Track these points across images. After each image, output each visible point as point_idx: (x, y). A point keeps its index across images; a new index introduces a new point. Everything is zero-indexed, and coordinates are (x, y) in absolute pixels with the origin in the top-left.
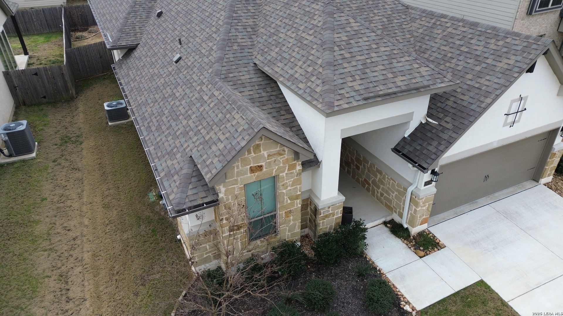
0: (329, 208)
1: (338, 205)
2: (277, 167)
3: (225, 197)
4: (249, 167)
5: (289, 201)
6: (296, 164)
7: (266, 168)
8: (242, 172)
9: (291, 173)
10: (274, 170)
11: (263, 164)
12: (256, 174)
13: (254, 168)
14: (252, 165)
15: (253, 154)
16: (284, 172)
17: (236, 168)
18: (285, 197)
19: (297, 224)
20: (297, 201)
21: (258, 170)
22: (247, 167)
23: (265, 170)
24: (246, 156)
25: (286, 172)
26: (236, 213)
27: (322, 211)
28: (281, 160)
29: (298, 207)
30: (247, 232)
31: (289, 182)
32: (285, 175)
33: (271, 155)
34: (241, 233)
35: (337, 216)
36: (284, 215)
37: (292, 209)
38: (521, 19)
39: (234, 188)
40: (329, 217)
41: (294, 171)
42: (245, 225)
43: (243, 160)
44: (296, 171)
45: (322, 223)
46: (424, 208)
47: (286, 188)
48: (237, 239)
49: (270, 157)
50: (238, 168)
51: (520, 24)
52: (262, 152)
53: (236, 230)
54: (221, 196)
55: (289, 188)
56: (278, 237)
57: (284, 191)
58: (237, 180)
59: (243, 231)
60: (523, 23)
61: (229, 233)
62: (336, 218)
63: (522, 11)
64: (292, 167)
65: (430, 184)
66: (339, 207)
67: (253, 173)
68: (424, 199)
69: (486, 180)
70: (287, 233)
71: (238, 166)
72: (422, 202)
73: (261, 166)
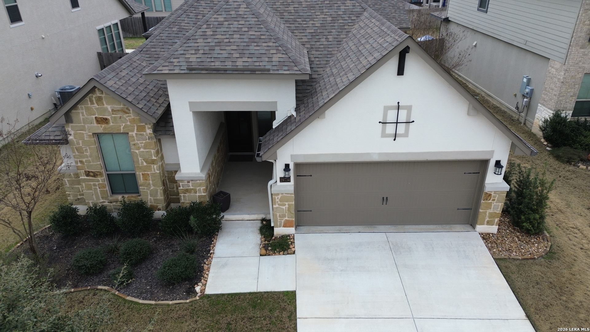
0: (189, 182)
1: (198, 182)
2: (124, 124)
3: (75, 140)
4: (94, 117)
5: (145, 164)
6: (145, 127)
7: (113, 123)
8: (88, 120)
9: (141, 134)
10: (122, 127)
11: (109, 117)
12: (103, 126)
13: (100, 120)
14: (97, 116)
15: (96, 105)
16: (133, 131)
17: (81, 115)
18: (140, 159)
19: (159, 191)
20: (154, 166)
21: (104, 122)
22: (92, 116)
23: (111, 124)
24: (89, 105)
25: (135, 132)
26: (90, 159)
27: (181, 184)
28: (127, 119)
29: (156, 173)
30: (106, 183)
31: (141, 143)
32: (134, 135)
33: (115, 111)
34: (98, 181)
35: (200, 194)
36: (141, 176)
37: (149, 173)
38: (580, 46)
39: (83, 134)
40: (190, 192)
41: (144, 133)
42: (101, 174)
43: (87, 109)
44: (147, 134)
45: (184, 196)
46: (284, 207)
47: (139, 148)
48: (95, 185)
49: (114, 113)
50: (83, 115)
51: (578, 53)
52: (105, 106)
53: (92, 176)
54: (70, 138)
55: (142, 150)
56: (139, 198)
57: (137, 151)
58: (84, 127)
59: (99, 179)
60: (584, 52)
61: (86, 177)
62: (199, 196)
63: (580, 37)
64: (141, 129)
65: (288, 182)
66: (200, 185)
67: (99, 124)
68: (280, 196)
69: (385, 203)
70: (149, 197)
71: (83, 113)
72: (278, 198)
73: (106, 119)
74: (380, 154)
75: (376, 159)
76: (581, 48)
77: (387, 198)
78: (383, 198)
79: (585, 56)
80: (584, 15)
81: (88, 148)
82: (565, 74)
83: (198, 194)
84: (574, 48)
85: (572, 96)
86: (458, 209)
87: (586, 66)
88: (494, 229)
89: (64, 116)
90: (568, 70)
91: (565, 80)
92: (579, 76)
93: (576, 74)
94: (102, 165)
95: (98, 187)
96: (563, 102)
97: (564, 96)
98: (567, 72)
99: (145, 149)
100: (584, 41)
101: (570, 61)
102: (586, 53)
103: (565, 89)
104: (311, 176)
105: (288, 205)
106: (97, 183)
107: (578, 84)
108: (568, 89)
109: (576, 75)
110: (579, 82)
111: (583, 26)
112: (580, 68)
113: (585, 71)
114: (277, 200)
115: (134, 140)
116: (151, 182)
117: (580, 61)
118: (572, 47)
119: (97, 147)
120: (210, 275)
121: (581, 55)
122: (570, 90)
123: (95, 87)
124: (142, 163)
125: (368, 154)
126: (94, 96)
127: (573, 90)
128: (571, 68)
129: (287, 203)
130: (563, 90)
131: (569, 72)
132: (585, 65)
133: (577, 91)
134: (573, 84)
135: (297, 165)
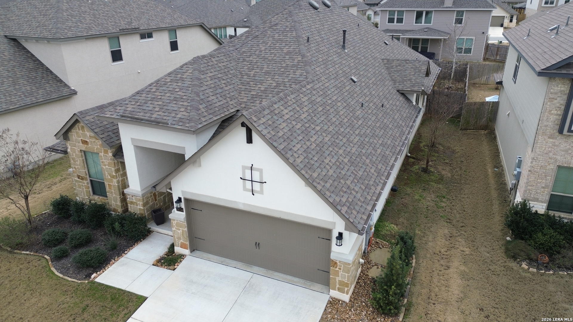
0: (132, 196)
1: (138, 197)
2: (96, 147)
3: (71, 152)
4: (80, 139)
5: (109, 177)
6: (108, 152)
8: (77, 140)
9: (106, 156)
10: (95, 149)
11: (88, 141)
12: (85, 146)
13: (83, 141)
14: (82, 138)
15: (81, 131)
18: (106, 173)
19: (118, 198)
20: (114, 180)
21: (85, 143)
23: (90, 145)
24: (78, 131)
25: (103, 153)
26: (79, 167)
27: (128, 197)
28: (98, 143)
29: (115, 185)
30: (90, 185)
31: (106, 162)
32: (102, 155)
33: (91, 137)
34: (84, 183)
35: (140, 208)
36: (108, 185)
37: (112, 184)
38: (548, 136)
39: (75, 149)
40: (134, 204)
41: (108, 155)
42: (86, 179)
43: (77, 133)
44: (109, 156)
45: (130, 206)
46: (179, 232)
47: (105, 165)
48: (83, 186)
49: (91, 138)
50: (75, 137)
51: (547, 143)
52: (86, 132)
53: (81, 179)
54: (69, 150)
55: (107, 167)
56: (107, 201)
57: (104, 167)
58: (75, 144)
59: (85, 182)
60: (554, 143)
61: (78, 179)
62: (139, 208)
63: (547, 126)
64: (106, 152)
65: (182, 211)
66: (139, 200)
67: (83, 144)
68: (176, 222)
69: (258, 247)
70: (113, 202)
71: (74, 135)
72: (174, 223)
73: (87, 142)
74: (244, 204)
75: (241, 207)
76: (549, 138)
77: (259, 243)
78: (256, 243)
79: (555, 147)
80: (549, 103)
81: (78, 159)
82: (532, 163)
83: (138, 207)
84: (540, 137)
85: (543, 188)
86: (318, 270)
87: (559, 158)
88: (346, 298)
89: (62, 136)
90: (535, 158)
91: (533, 169)
92: (551, 167)
93: (547, 164)
94: (87, 173)
95: (84, 188)
96: (533, 192)
97: (534, 185)
98: (534, 161)
99: (109, 166)
100: (552, 131)
101: (537, 150)
102: (557, 143)
103: (534, 178)
104: (201, 211)
105: (182, 230)
106: (84, 185)
107: (550, 176)
108: (537, 179)
109: (546, 166)
110: (551, 174)
111: (549, 115)
112: (550, 158)
113: (558, 163)
114: (174, 225)
115: (102, 159)
116: (113, 191)
117: (550, 152)
118: (538, 135)
119: (83, 160)
120: (109, 269)
121: (551, 145)
122: (540, 181)
123: (77, 120)
124: (108, 176)
125: (235, 202)
126: (80, 125)
127: (544, 181)
128: (539, 157)
129: (181, 229)
130: (532, 180)
131: (538, 161)
132: (557, 157)
133: (550, 183)
134: (544, 175)
135: (187, 200)
